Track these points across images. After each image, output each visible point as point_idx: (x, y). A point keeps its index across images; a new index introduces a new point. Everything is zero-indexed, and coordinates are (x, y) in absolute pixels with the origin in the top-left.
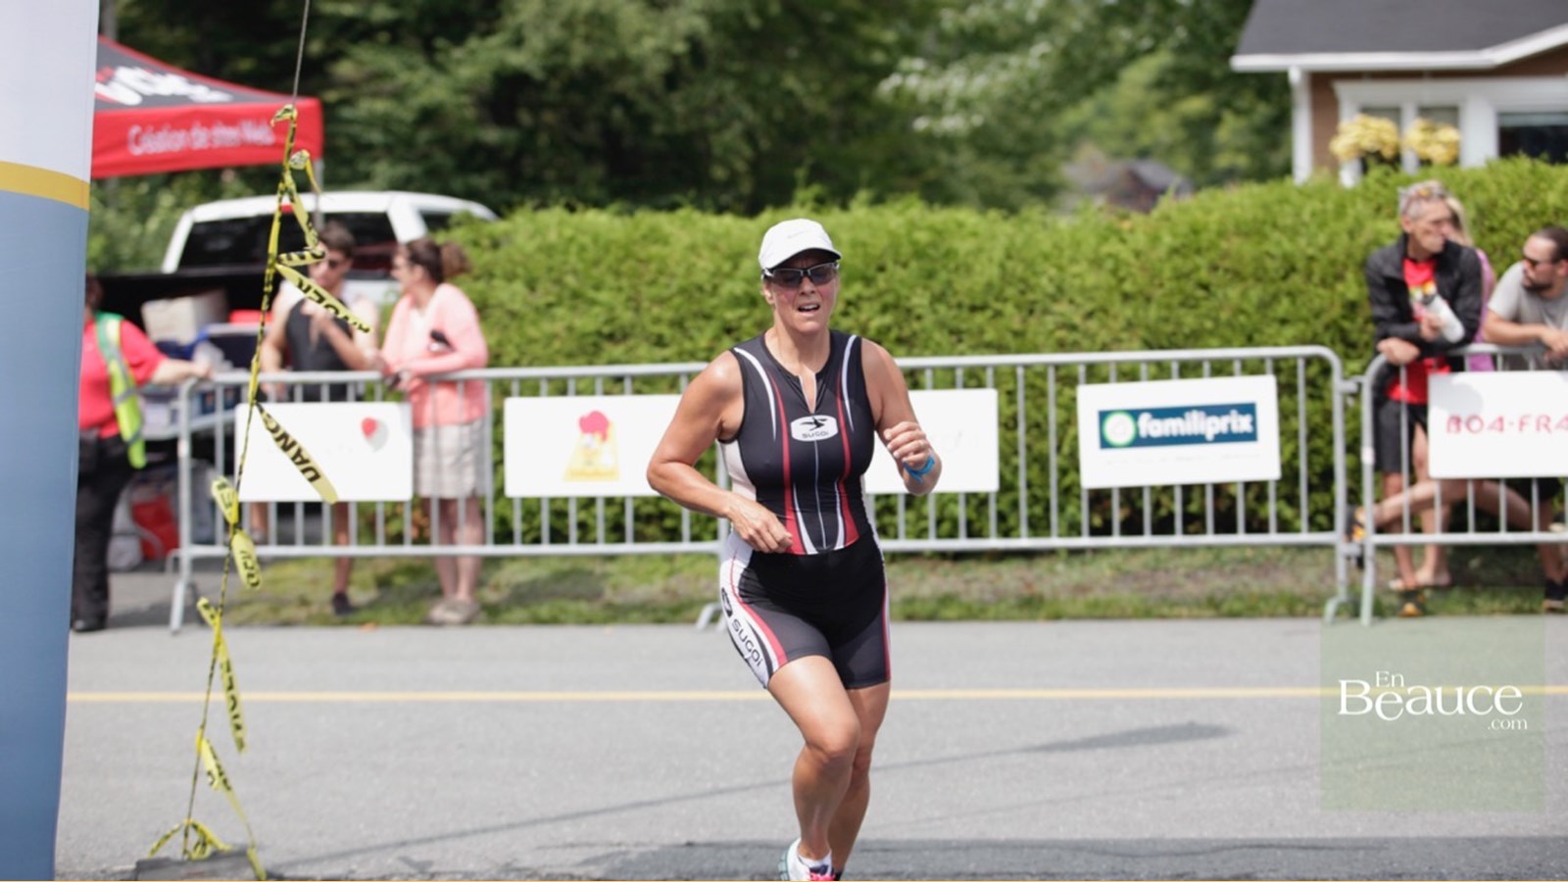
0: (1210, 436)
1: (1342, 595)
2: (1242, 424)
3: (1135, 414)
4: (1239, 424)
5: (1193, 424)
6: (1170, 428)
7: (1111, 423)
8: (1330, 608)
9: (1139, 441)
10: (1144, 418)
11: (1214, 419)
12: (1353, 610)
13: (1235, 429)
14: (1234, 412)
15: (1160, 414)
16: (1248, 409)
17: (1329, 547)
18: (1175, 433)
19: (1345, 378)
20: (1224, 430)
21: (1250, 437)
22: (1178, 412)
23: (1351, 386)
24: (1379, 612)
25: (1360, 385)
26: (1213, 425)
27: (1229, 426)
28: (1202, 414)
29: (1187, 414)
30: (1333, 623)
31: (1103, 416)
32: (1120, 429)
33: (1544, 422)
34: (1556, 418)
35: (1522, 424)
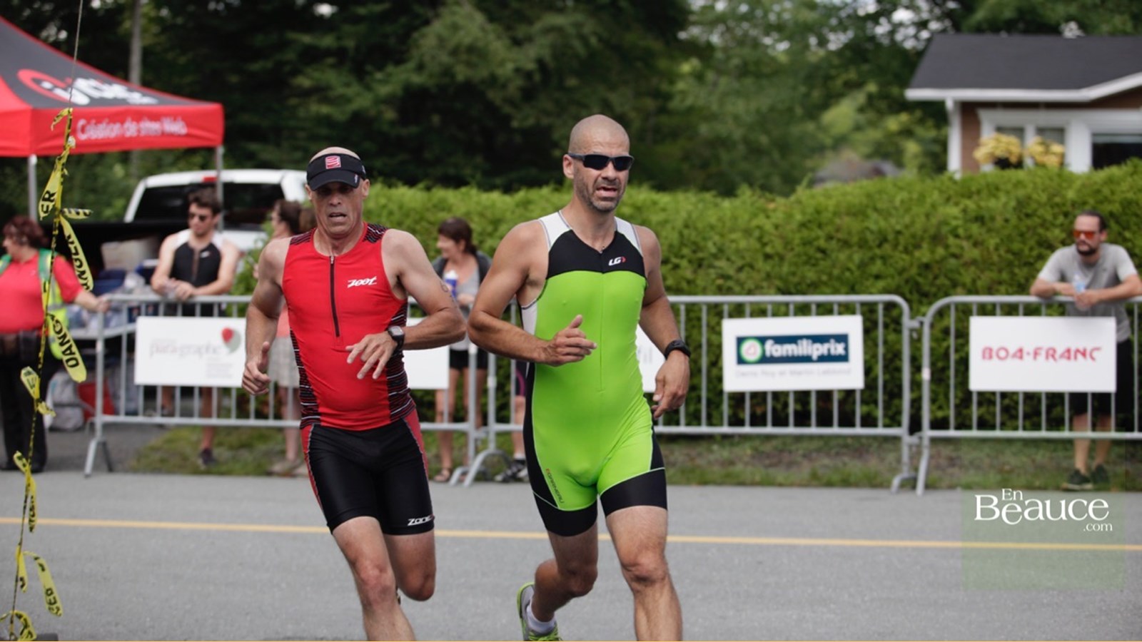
0: (815, 357)
1: (905, 473)
2: (838, 349)
3: (762, 340)
4: (836, 349)
5: (804, 348)
6: (787, 351)
7: (746, 346)
8: (896, 482)
9: (765, 360)
10: (769, 344)
11: (818, 345)
12: (910, 484)
13: (833, 352)
14: (832, 341)
15: (780, 340)
16: (842, 339)
17: (896, 439)
18: (790, 354)
19: (912, 317)
20: (825, 352)
21: (844, 358)
22: (793, 340)
23: (915, 324)
24: (928, 486)
25: (922, 323)
26: (818, 349)
27: (829, 350)
28: (810, 341)
29: (799, 342)
30: (898, 492)
31: (740, 341)
32: (752, 351)
33: (1051, 353)
34: (1060, 350)
35: (1036, 354)
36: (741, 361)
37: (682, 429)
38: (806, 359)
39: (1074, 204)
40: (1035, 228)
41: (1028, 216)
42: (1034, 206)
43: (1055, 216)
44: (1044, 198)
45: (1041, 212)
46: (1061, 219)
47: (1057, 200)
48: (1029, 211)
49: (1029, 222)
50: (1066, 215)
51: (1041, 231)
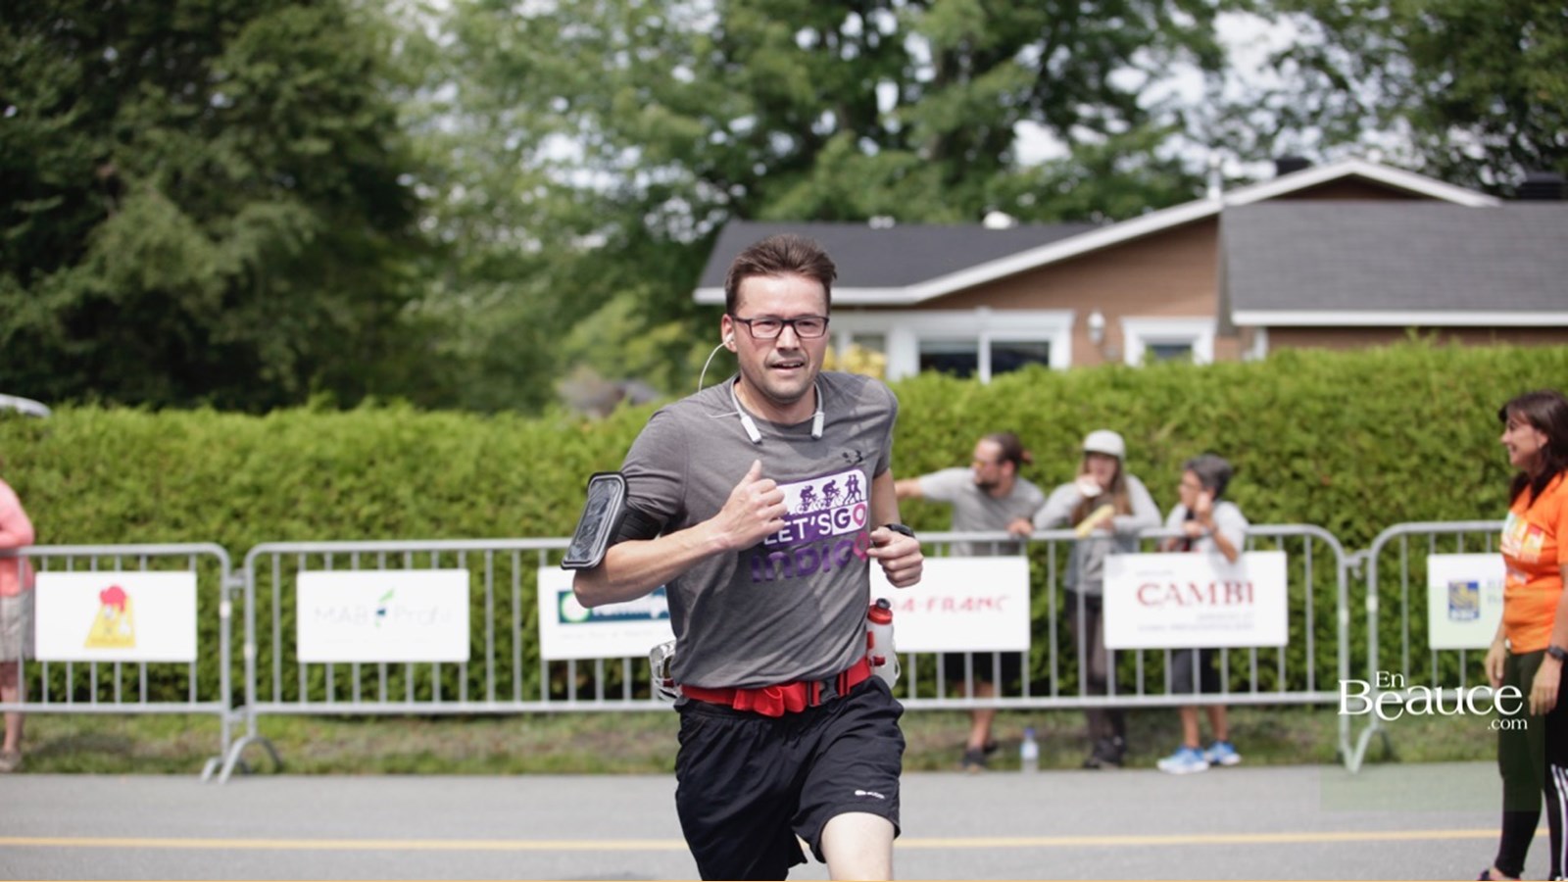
7: (569, 601)
9: (594, 619)
18: (624, 611)
31: (560, 595)
33: (948, 604)
34: (960, 600)
35: (930, 603)
36: (563, 620)
37: (491, 705)
38: (645, 616)
39: (963, 421)
40: (915, 452)
41: (906, 436)
42: (913, 423)
43: (941, 436)
44: (926, 414)
45: (923, 431)
46: (947, 440)
47: (942, 415)
48: (908, 428)
49: (910, 443)
50: (954, 433)
51: (923, 453)
